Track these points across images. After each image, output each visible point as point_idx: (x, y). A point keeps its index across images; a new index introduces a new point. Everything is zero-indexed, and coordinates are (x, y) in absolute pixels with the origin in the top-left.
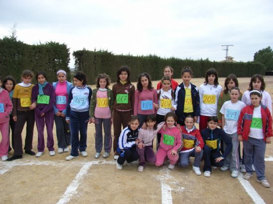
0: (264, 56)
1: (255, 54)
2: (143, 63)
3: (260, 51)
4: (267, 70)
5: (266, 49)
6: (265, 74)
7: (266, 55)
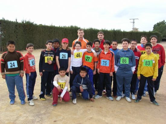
0: (161, 27)
1: (154, 25)
2: (64, 33)
3: (158, 24)
4: (163, 37)
5: (162, 22)
6: (161, 40)
7: (162, 26)
